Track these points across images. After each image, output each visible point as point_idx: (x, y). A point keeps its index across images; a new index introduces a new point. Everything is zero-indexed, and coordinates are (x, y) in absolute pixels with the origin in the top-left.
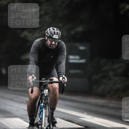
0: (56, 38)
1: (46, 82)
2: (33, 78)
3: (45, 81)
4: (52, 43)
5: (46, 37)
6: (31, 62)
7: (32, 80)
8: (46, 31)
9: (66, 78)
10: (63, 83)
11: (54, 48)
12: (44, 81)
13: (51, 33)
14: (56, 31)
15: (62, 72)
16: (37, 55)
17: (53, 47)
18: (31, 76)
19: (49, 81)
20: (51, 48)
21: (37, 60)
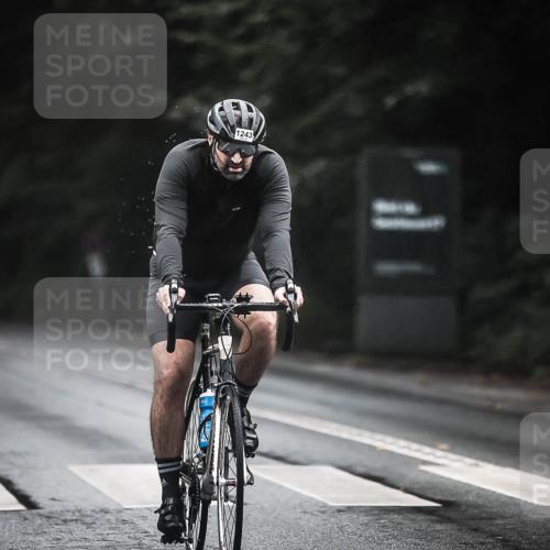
0: (245, 139)
1: (224, 307)
2: (173, 291)
3: (220, 305)
4: (232, 159)
5: (210, 136)
6: (162, 234)
7: (169, 300)
8: (210, 114)
9: (298, 290)
10: (289, 309)
11: (240, 177)
12: (215, 305)
13: (226, 122)
14: (245, 115)
15: (282, 268)
16: (183, 205)
18: (167, 287)
19: (236, 305)
20: (229, 177)
21: (184, 225)
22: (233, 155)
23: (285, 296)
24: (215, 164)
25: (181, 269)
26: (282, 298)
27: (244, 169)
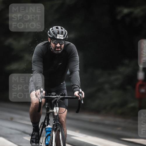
0: (60, 38)
1: (57, 97)
2: (41, 92)
3: (56, 97)
4: (57, 46)
5: (49, 39)
7: (40, 95)
8: (49, 31)
10: (80, 99)
11: (60, 52)
12: (54, 97)
13: (54, 33)
14: (60, 30)
15: (76, 84)
17: (59, 50)
18: (39, 90)
19: (61, 97)
20: (56, 52)
21: (42, 70)
22: (57, 44)
23: (78, 94)
24: (51, 48)
26: (77, 95)
27: (61, 49)
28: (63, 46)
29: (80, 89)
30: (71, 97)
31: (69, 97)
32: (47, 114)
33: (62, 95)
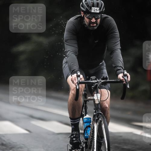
1: (98, 82)
2: (78, 76)
3: (96, 81)
4: (91, 21)
5: (82, 13)
6: (69, 54)
7: (77, 80)
9: (128, 74)
10: (124, 82)
11: (96, 28)
12: (94, 81)
13: (88, 6)
14: (95, 2)
16: (75, 42)
17: (94, 26)
18: (76, 75)
19: (102, 81)
20: (91, 28)
21: (77, 50)
22: (92, 19)
23: (123, 77)
25: (78, 67)
27: (97, 24)
28: (99, 20)
29: (125, 71)
30: (114, 80)
31: (112, 80)
32: (84, 101)
33: (103, 79)
